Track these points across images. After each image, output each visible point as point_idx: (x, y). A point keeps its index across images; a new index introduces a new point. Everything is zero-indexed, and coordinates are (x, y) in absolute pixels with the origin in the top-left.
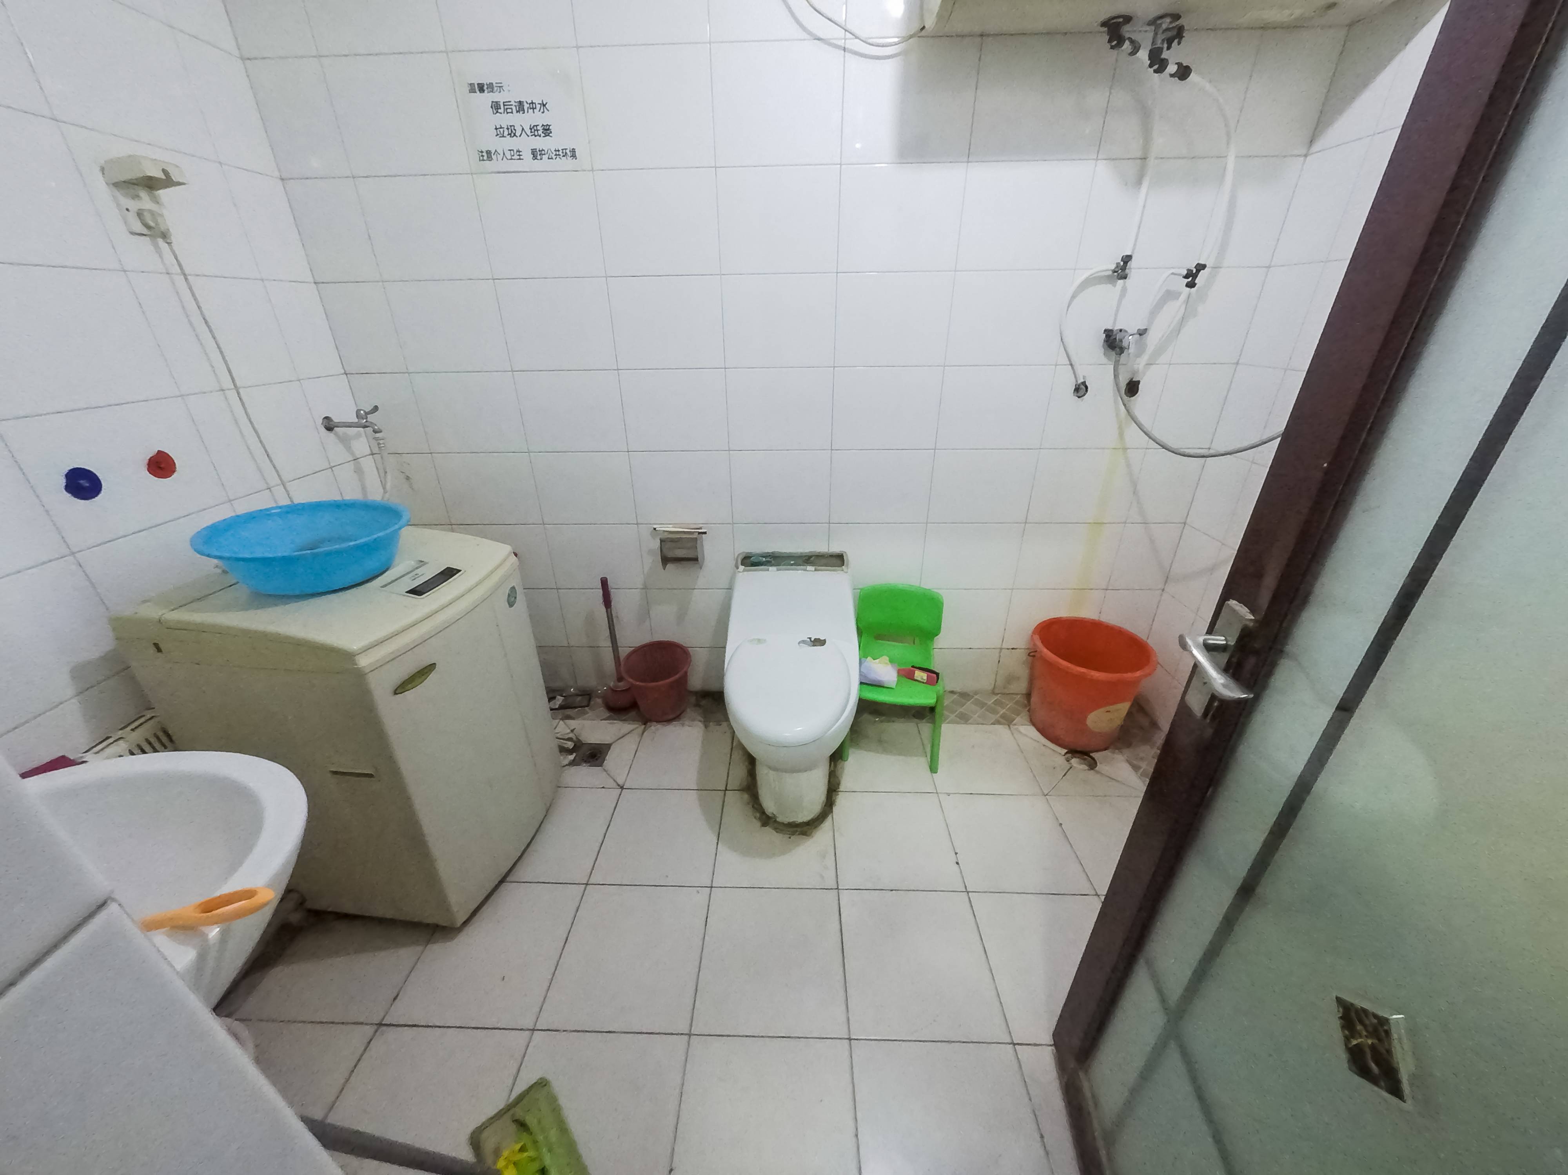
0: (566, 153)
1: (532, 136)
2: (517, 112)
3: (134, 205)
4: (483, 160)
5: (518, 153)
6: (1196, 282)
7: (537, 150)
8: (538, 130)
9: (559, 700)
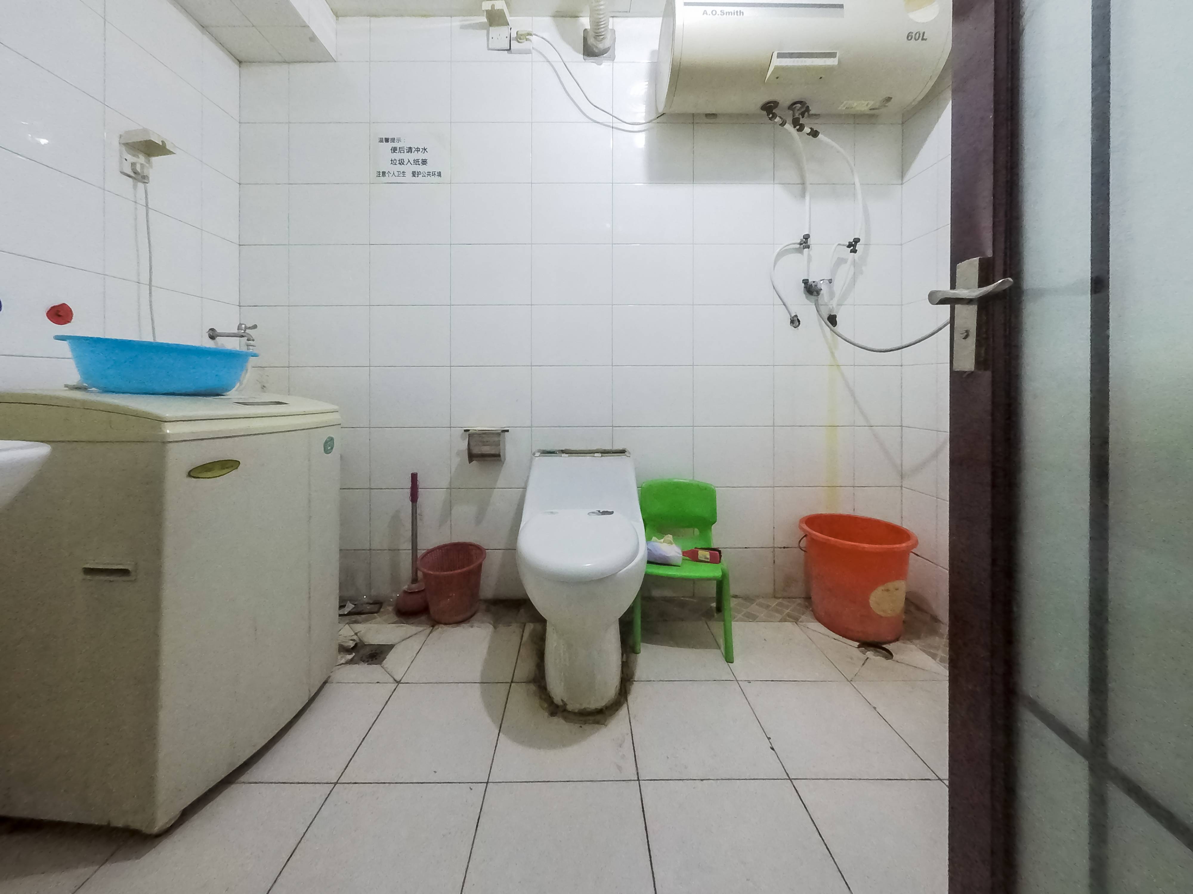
0: (435, 174)
1: (414, 164)
2: (407, 152)
3: (131, 159)
4: (379, 176)
5: (403, 173)
6: (856, 249)
7: (416, 172)
8: (418, 162)
9: (350, 607)
